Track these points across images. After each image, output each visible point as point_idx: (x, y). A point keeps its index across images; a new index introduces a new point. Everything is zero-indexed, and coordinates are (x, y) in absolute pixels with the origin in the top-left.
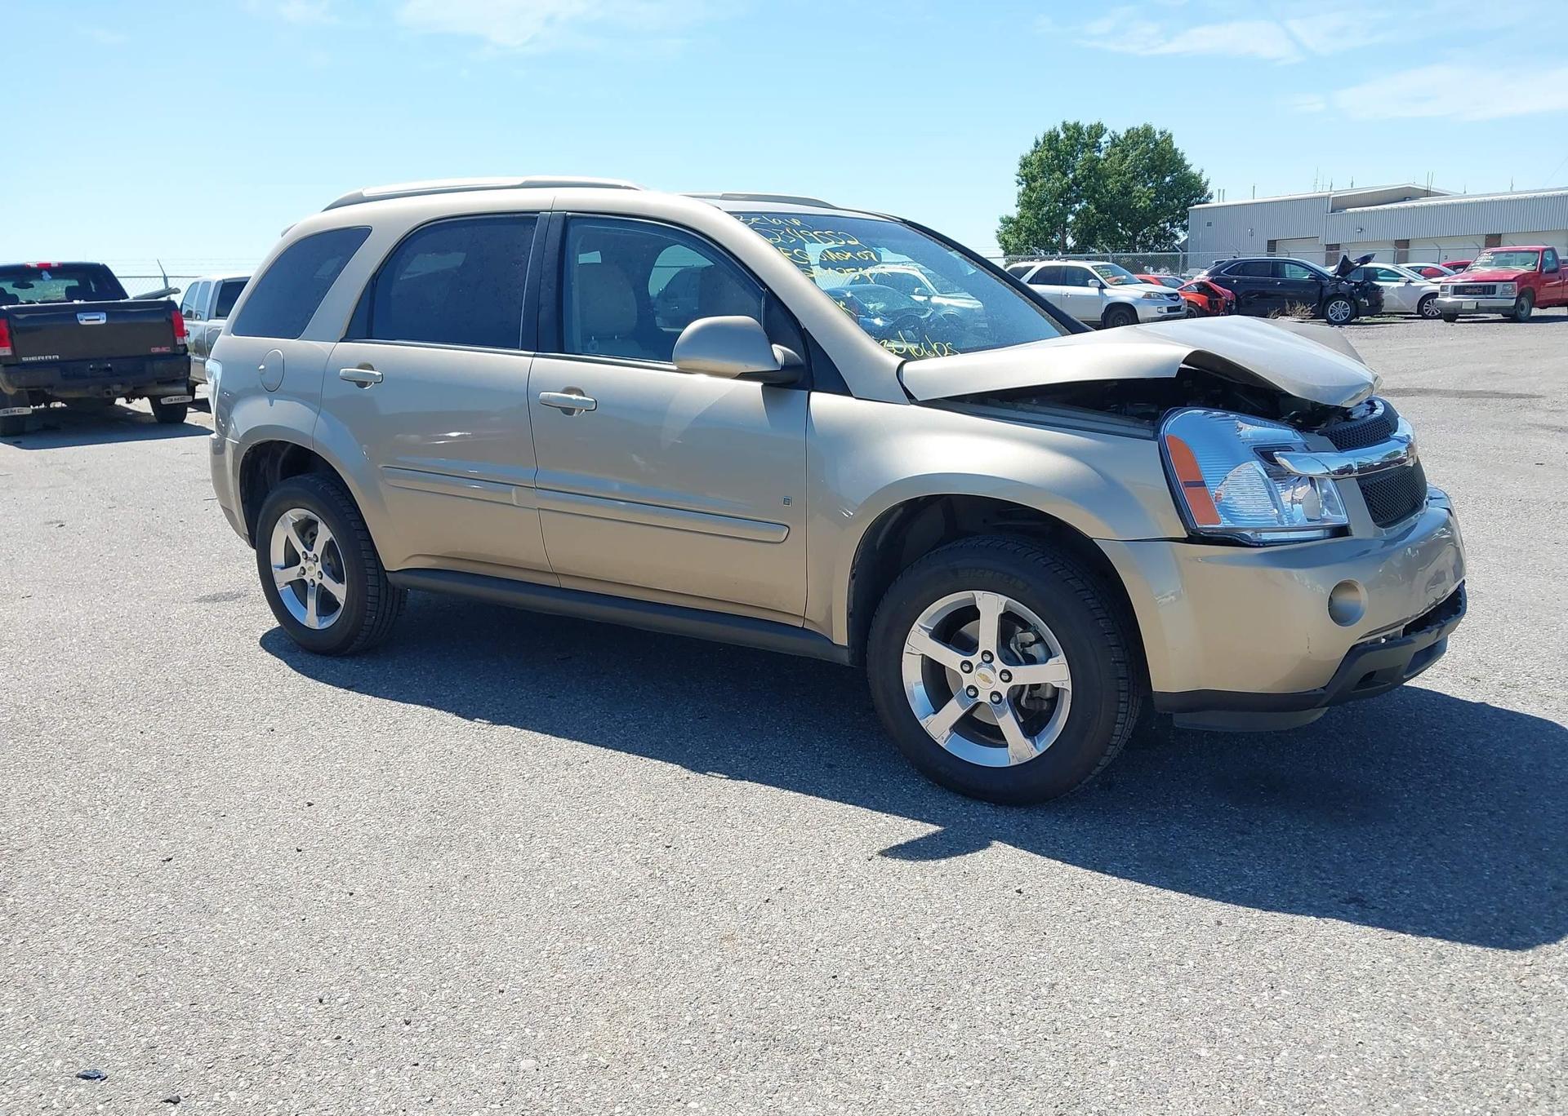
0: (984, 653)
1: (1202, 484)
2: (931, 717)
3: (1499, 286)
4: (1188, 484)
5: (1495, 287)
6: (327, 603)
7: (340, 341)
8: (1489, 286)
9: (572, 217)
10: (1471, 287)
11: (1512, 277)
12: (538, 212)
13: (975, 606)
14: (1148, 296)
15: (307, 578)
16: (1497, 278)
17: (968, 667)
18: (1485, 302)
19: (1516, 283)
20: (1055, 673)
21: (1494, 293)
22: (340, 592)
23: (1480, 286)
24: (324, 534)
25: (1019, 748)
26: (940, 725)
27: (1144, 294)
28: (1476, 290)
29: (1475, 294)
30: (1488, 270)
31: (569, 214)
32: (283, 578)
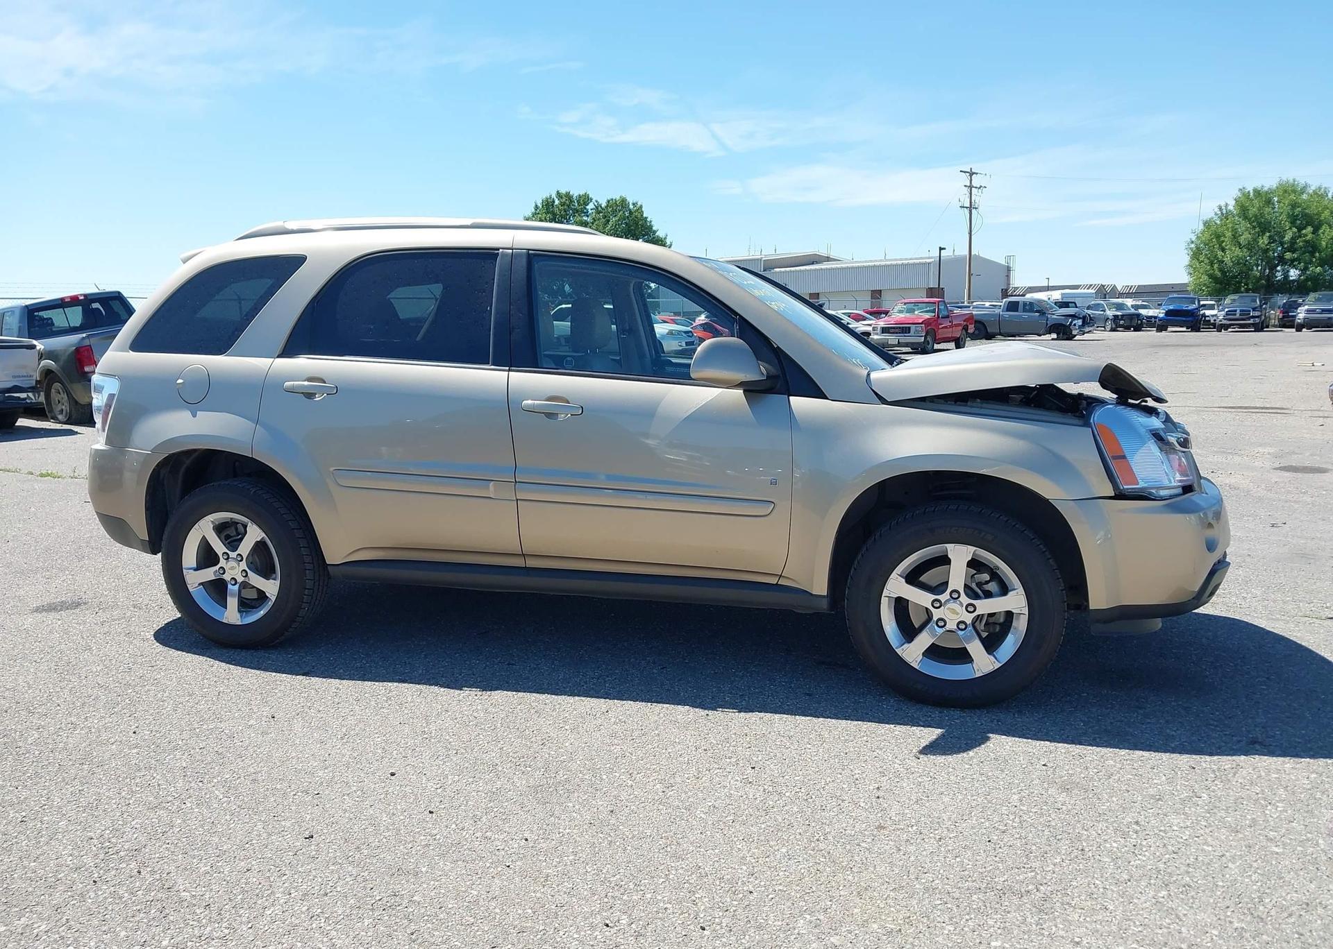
0: (952, 592)
1: (1124, 457)
2: (906, 645)
3: (913, 327)
4: (1115, 458)
5: (909, 328)
7: (277, 357)
8: (906, 328)
9: (534, 255)
10: (894, 328)
11: (920, 321)
12: (498, 249)
13: (947, 555)
14: (671, 333)
15: (227, 577)
16: (911, 322)
17: (938, 604)
18: (904, 339)
19: (923, 325)
20: (1014, 602)
21: (909, 333)
22: (270, 587)
23: (900, 328)
24: (254, 534)
25: (983, 663)
26: (913, 653)
27: (667, 331)
28: (897, 330)
29: (897, 333)
30: (902, 315)
31: (532, 252)
32: (195, 579)
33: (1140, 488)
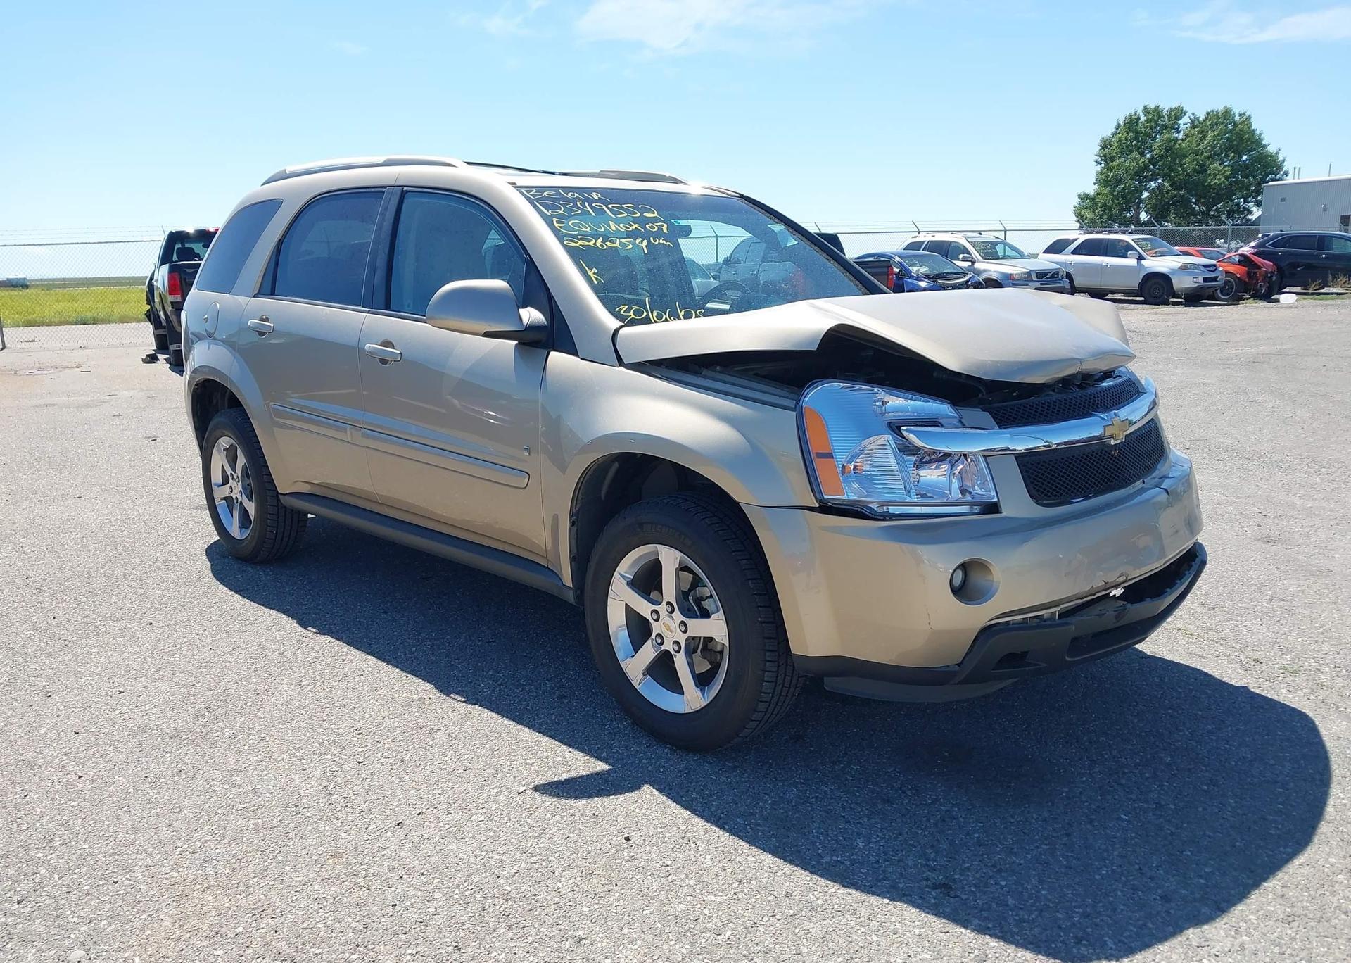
0: (667, 604)
1: (830, 456)
2: (629, 659)
4: (820, 455)
6: (245, 519)
7: (254, 297)
9: (407, 192)
12: (385, 187)
13: (658, 558)
14: (1185, 267)
15: (233, 496)
17: (656, 615)
20: (715, 628)
22: (251, 507)
24: (241, 458)
25: (692, 699)
26: (635, 666)
27: (1180, 265)
31: (405, 188)
32: (220, 493)
33: (844, 500)
